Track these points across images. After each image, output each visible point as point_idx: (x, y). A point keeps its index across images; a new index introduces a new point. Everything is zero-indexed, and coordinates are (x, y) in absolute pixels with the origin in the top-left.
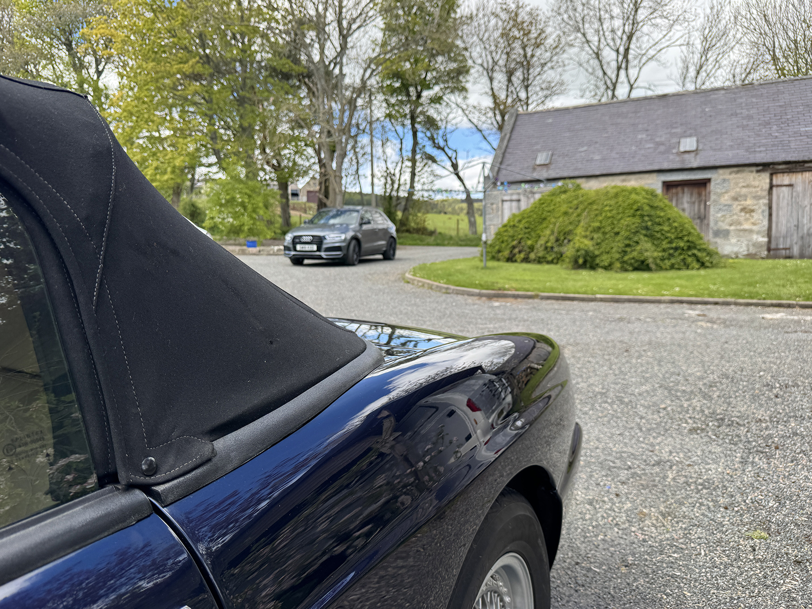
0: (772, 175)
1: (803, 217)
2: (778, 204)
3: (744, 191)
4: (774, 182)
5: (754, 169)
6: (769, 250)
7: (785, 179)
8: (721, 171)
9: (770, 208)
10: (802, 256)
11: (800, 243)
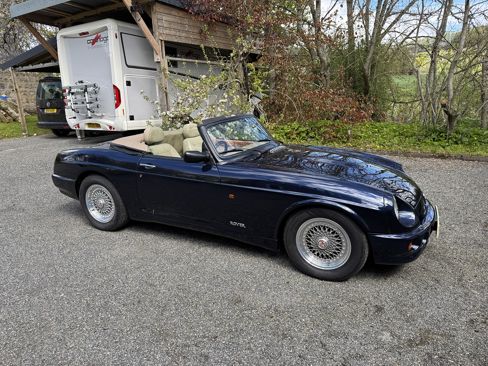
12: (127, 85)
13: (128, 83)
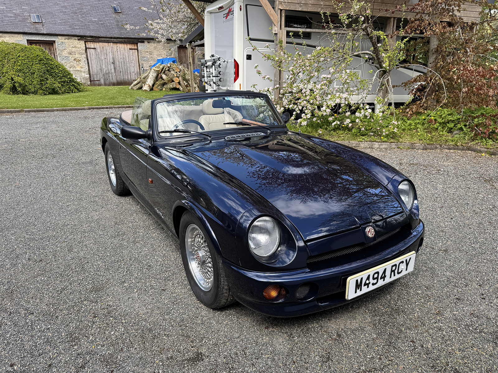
0: (85, 42)
1: (102, 64)
2: (91, 58)
3: (74, 49)
4: (87, 47)
5: (77, 38)
6: (91, 81)
7: (91, 45)
8: (60, 37)
9: (88, 59)
10: (105, 85)
11: (103, 78)
12: (247, 59)
13: (249, 57)
